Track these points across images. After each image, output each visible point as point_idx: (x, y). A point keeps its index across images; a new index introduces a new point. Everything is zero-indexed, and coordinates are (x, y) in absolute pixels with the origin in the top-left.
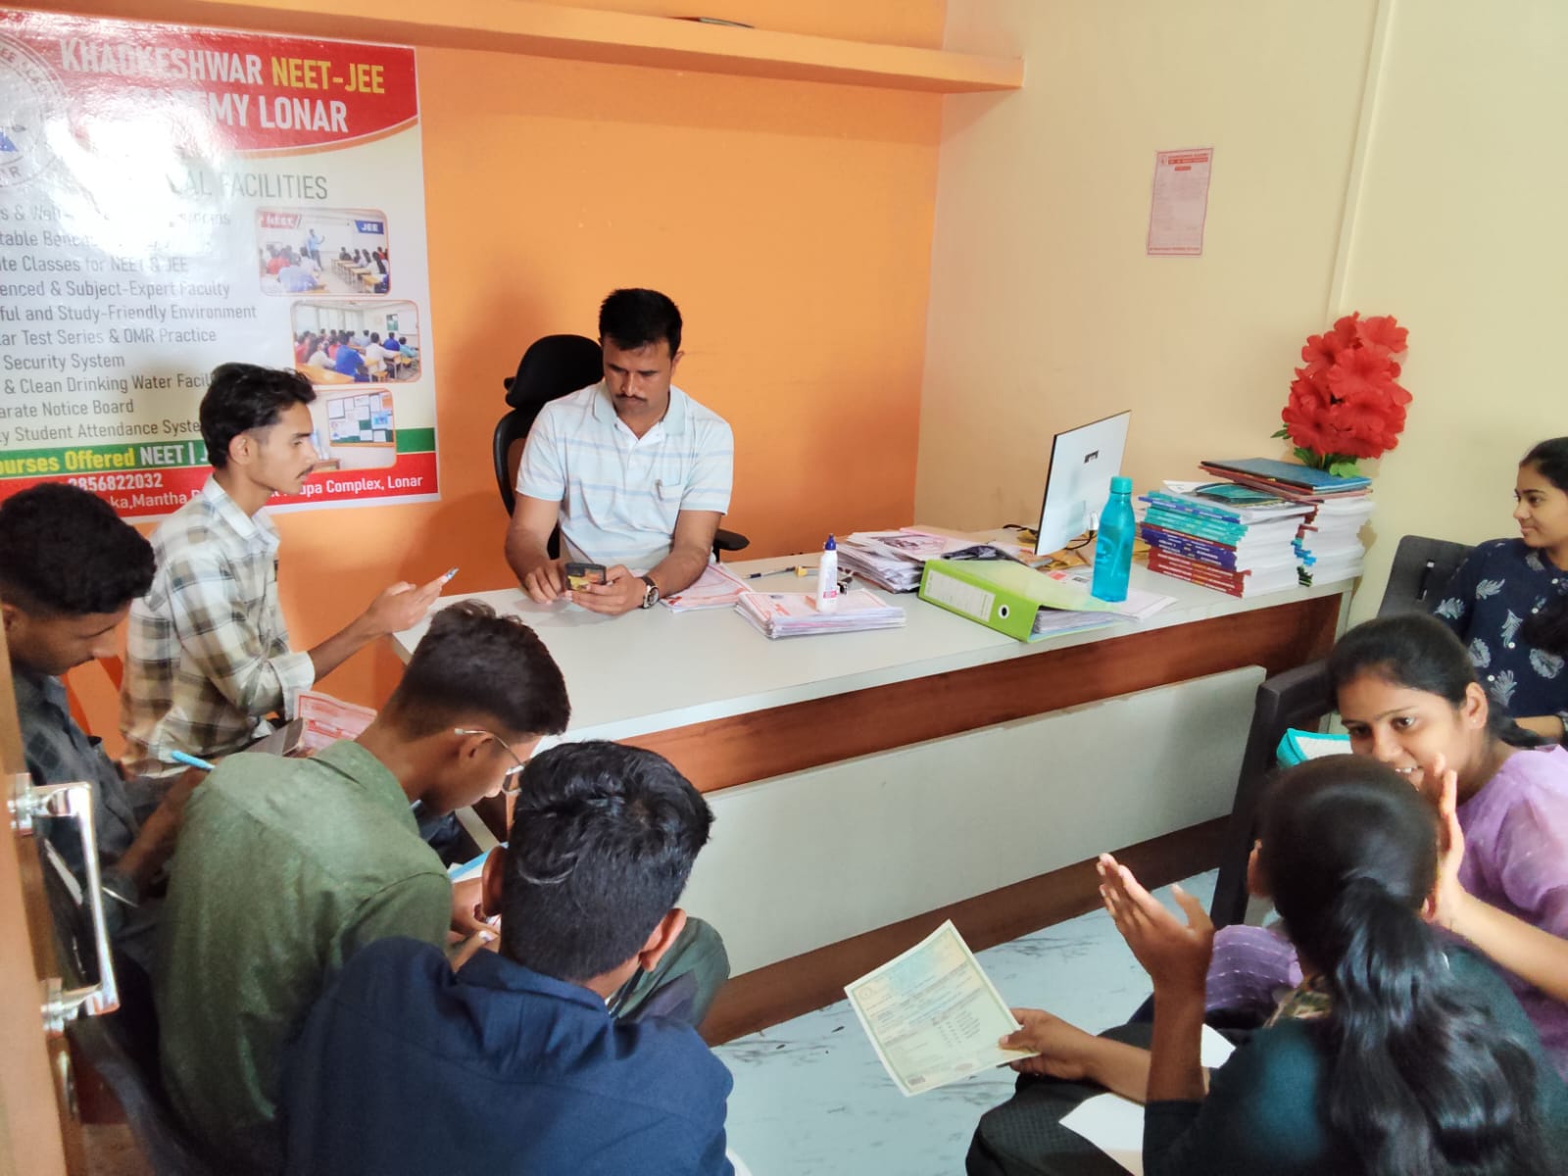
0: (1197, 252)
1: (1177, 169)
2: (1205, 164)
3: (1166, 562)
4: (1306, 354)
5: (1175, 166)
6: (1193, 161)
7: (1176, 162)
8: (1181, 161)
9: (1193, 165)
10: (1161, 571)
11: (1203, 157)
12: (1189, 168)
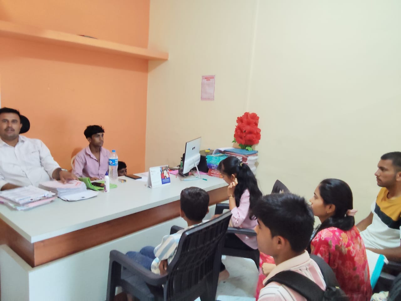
0: (213, 99)
1: (207, 80)
2: (214, 79)
3: (213, 173)
4: (237, 121)
5: (206, 79)
6: (211, 78)
7: (206, 78)
8: (208, 78)
9: (211, 79)
10: (212, 176)
11: (213, 77)
12: (210, 80)
